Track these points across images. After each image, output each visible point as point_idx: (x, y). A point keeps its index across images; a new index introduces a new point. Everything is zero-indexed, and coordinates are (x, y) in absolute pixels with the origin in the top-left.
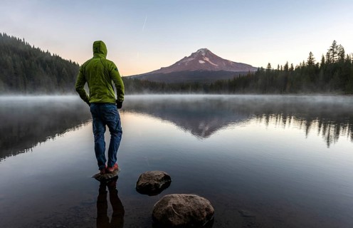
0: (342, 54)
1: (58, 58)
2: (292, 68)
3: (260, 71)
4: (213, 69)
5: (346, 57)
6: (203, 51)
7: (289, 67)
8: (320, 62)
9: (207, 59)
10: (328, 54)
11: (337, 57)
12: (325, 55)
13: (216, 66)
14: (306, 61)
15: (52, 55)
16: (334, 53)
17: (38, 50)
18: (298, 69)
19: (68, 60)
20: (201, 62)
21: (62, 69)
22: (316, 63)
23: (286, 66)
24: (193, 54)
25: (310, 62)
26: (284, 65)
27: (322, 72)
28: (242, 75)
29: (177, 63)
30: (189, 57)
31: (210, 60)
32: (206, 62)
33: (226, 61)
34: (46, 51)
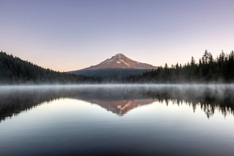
0: (211, 58)
1: (18, 59)
2: (181, 67)
3: (160, 69)
4: (127, 68)
6: (119, 55)
7: (179, 66)
8: (198, 63)
9: (123, 61)
10: (203, 58)
11: (208, 60)
12: (201, 58)
13: (128, 65)
14: (190, 63)
15: (14, 57)
16: (207, 57)
17: (5, 53)
18: (185, 67)
19: (26, 60)
20: (118, 62)
21: (21, 67)
23: (177, 65)
24: (113, 57)
25: (193, 63)
28: (148, 71)
29: (102, 63)
30: (110, 59)
31: (124, 61)
32: (122, 62)
33: (135, 62)
34: (10, 55)
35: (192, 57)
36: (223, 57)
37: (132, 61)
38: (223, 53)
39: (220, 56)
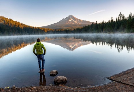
0: (124, 17)
2: (105, 23)
3: (93, 24)
4: (75, 24)
5: (125, 19)
6: (70, 16)
7: (104, 22)
8: (116, 21)
10: (118, 17)
11: (122, 19)
12: (117, 18)
13: (76, 22)
14: (110, 20)
15: (9, 19)
16: (121, 17)
17: (3, 17)
18: (107, 23)
19: (16, 21)
20: (70, 20)
22: (114, 21)
24: (67, 17)
25: (112, 21)
26: (102, 22)
27: (116, 24)
28: (86, 26)
29: (60, 21)
30: (65, 19)
31: (73, 20)
32: (72, 20)
33: (80, 20)
34: (6, 18)
35: (112, 17)
36: (131, 16)
37: (78, 19)
38: (131, 14)
39: (129, 15)
